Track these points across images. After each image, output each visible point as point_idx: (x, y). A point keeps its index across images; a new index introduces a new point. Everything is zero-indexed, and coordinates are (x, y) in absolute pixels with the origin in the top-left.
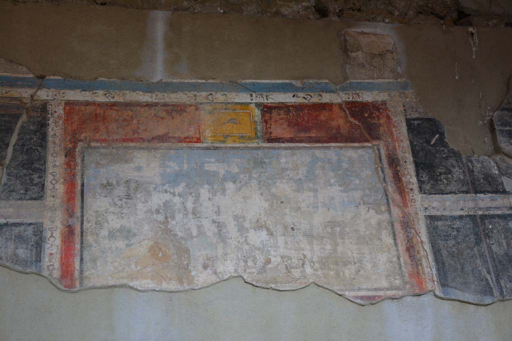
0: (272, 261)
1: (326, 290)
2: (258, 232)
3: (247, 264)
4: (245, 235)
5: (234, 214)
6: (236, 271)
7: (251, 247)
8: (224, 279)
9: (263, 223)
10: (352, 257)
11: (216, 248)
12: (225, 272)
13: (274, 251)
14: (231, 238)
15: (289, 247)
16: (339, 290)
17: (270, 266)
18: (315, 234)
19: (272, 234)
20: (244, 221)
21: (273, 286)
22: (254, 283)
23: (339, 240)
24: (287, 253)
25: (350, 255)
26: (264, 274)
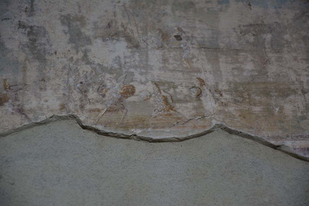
0: (137, 92)
1: (246, 140)
2: (109, 42)
3: (86, 96)
4: (83, 49)
5: (63, 13)
6: (63, 107)
7: (95, 69)
8: (39, 121)
9: (121, 29)
10: (296, 83)
11: (25, 69)
12: (41, 109)
13: (141, 74)
14: (56, 53)
15: (171, 67)
16: (274, 138)
17: (132, 99)
18: (222, 45)
19: (137, 46)
20: (83, 24)
21: (138, 132)
22: (100, 127)
23: (270, 55)
24: (166, 76)
25: (293, 77)
26: (120, 112)
